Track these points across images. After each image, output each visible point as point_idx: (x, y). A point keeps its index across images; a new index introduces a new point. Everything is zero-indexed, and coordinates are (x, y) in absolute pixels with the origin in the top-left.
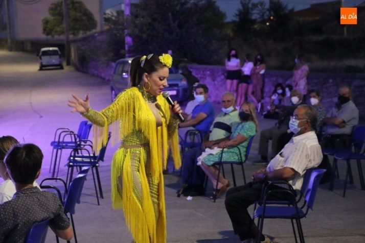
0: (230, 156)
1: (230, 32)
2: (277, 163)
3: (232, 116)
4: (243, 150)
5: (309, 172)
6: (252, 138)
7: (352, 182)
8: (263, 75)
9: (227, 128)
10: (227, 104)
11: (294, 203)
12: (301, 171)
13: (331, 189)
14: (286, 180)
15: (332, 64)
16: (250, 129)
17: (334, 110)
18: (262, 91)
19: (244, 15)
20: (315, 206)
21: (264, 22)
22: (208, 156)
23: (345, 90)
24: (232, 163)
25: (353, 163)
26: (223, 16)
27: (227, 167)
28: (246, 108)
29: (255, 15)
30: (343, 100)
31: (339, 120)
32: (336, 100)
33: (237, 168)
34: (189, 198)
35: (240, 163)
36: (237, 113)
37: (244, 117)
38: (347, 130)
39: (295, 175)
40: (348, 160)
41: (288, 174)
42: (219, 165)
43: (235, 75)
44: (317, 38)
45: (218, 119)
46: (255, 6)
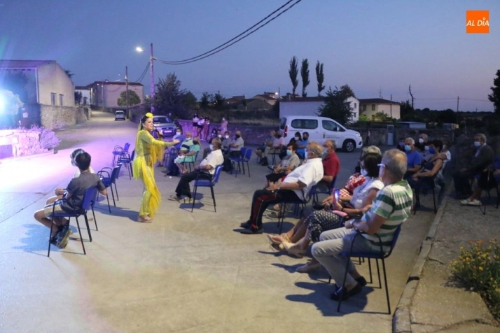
0: (188, 159)
1: (198, 106)
2: (204, 163)
3: (190, 142)
4: (194, 157)
5: (217, 166)
6: (198, 152)
7: (240, 171)
8: (209, 125)
9: (188, 147)
10: (188, 136)
11: (210, 180)
12: (214, 166)
13: (231, 174)
14: (208, 170)
15: (240, 121)
16: (197, 148)
17: (234, 141)
18: (208, 132)
19: (205, 99)
20: (219, 181)
21: (213, 103)
22: (179, 159)
23: (238, 132)
24: (189, 163)
25: (241, 163)
26: (196, 99)
27: (188, 164)
28: (195, 139)
29: (209, 100)
30: (238, 136)
31: (235, 145)
32: (235, 137)
33: (191, 164)
34: (171, 177)
35: (193, 162)
36: (192, 141)
37: (195, 143)
38: (239, 149)
39: (212, 168)
40: (239, 162)
41: (208, 168)
42: (183, 163)
43: (195, 124)
44: (234, 110)
45: (184, 143)
46: (209, 96)
